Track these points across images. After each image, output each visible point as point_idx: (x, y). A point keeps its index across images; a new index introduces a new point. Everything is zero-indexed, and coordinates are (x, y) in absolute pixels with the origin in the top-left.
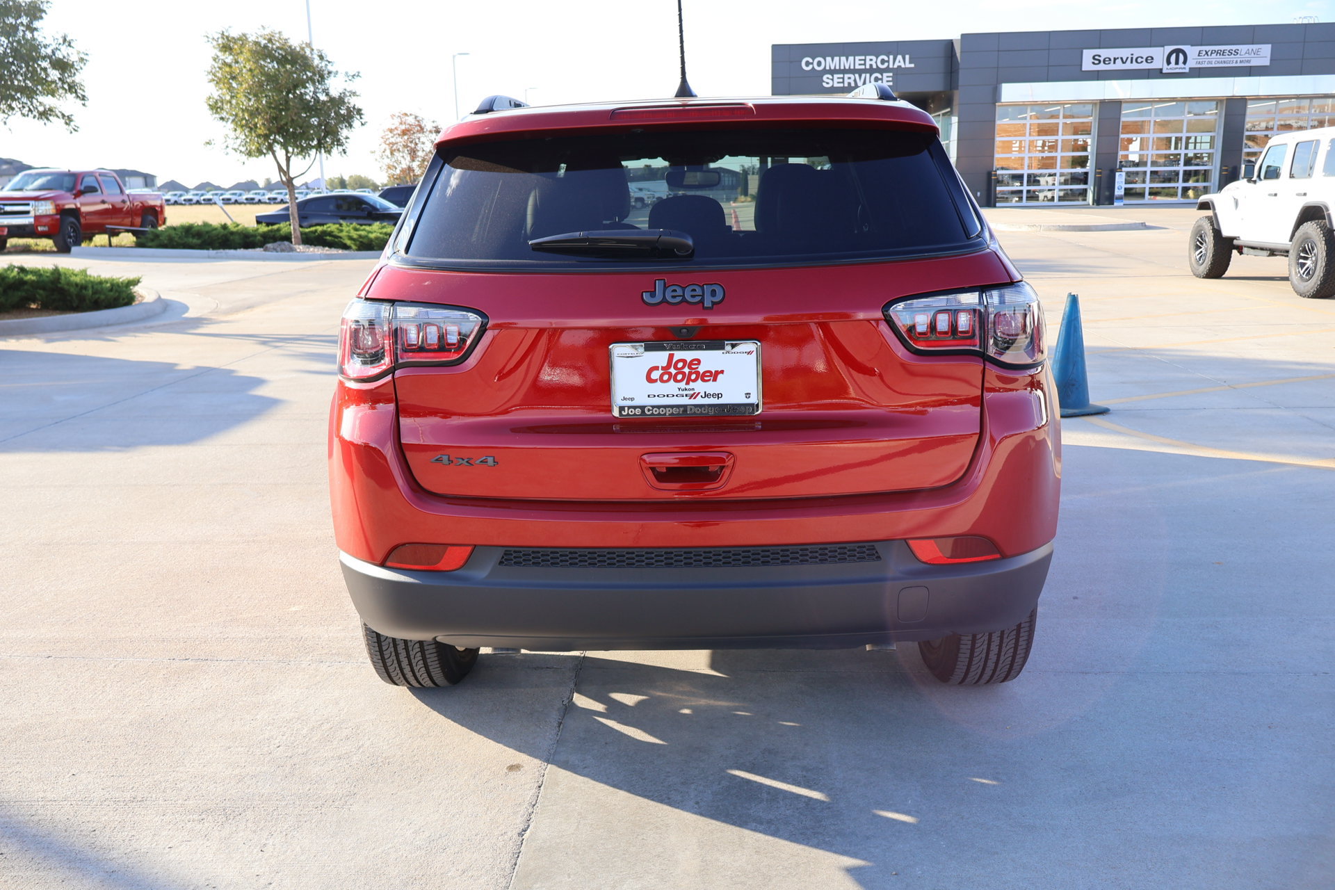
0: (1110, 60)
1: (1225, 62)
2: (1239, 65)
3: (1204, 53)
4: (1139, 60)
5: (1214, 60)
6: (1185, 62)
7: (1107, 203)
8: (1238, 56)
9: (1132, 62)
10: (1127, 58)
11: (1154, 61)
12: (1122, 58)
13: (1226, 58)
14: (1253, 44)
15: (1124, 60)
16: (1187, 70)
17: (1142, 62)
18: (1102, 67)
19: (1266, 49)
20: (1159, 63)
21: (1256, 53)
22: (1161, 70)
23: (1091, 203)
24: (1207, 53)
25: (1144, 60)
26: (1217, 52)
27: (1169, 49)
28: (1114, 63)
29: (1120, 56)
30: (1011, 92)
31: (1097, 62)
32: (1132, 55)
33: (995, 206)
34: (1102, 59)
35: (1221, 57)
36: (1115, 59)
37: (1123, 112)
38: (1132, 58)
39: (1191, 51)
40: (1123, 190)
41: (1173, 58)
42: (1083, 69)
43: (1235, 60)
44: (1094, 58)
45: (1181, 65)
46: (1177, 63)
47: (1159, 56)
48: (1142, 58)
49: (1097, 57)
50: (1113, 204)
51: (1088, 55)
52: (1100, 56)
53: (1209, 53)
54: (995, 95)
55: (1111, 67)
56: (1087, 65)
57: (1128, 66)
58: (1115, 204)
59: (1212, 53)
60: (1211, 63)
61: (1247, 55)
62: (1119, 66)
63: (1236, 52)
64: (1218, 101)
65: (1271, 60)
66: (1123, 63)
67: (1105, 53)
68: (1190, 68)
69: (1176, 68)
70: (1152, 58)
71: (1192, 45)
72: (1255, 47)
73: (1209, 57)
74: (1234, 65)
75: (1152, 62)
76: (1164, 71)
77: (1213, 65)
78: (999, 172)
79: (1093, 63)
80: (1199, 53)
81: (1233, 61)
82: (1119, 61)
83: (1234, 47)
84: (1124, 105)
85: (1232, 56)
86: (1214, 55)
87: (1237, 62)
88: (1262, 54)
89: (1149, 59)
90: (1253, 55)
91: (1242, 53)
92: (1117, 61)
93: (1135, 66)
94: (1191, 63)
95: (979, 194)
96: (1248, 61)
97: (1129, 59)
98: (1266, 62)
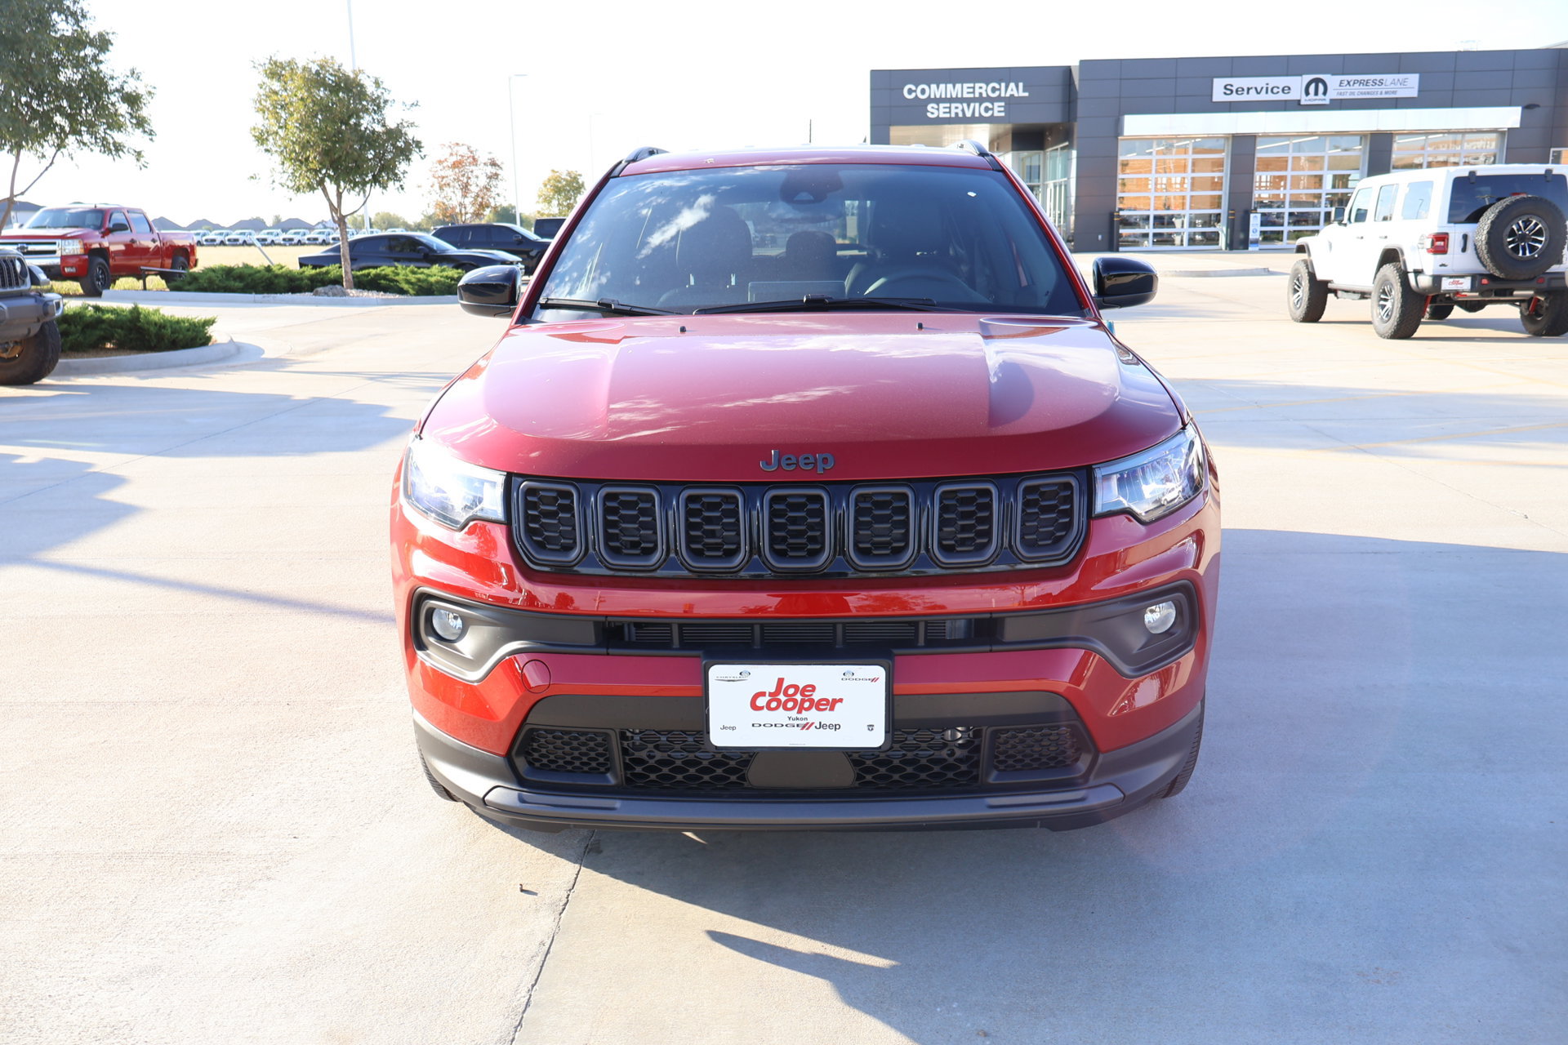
0: (1243, 90)
1: (1368, 93)
2: (1383, 96)
3: (1346, 83)
4: (1275, 90)
5: (1356, 91)
6: (1325, 93)
7: (1241, 247)
8: (1383, 86)
9: (1267, 92)
10: (1262, 88)
11: (1291, 91)
12: (1256, 89)
13: (1370, 88)
14: (1398, 73)
15: (1259, 90)
16: (1327, 102)
17: (1278, 92)
18: (1234, 98)
19: (1413, 80)
20: (1296, 93)
21: (1403, 83)
22: (1299, 101)
23: (1224, 248)
24: (1349, 83)
25: (1280, 90)
26: (1360, 82)
27: (1308, 78)
28: (1248, 93)
29: (1254, 86)
30: (1135, 125)
31: (1228, 92)
32: (1267, 84)
34: (1234, 89)
35: (1365, 87)
36: (1249, 89)
37: (1258, 148)
38: (1267, 88)
39: (1332, 81)
40: (1258, 233)
41: (1312, 88)
42: (1214, 100)
43: (1380, 90)
44: (1225, 88)
45: (1320, 96)
46: (1316, 93)
47: (1296, 86)
48: (1278, 88)
49: (1228, 87)
50: (1247, 249)
51: (1219, 84)
52: (1232, 86)
53: (1352, 83)
54: (1117, 128)
55: (1244, 97)
56: (1218, 95)
57: (1263, 97)
58: (1250, 249)
59: (1354, 83)
60: (1353, 93)
61: (1393, 86)
62: (1253, 96)
63: (1381, 82)
64: (1363, 136)
65: (1419, 91)
66: (1258, 93)
67: (1237, 82)
68: (1331, 100)
69: (1316, 100)
70: (1289, 89)
71: (1333, 74)
72: (1402, 76)
73: (1352, 87)
74: (1379, 96)
75: (1289, 93)
76: (1303, 103)
77: (1356, 97)
78: (1121, 213)
79: (1225, 93)
80: (1341, 83)
81: (1378, 93)
82: (1253, 92)
83: (1378, 77)
84: (1258, 140)
85: (1377, 86)
86: (1357, 85)
87: (1381, 93)
88: (1410, 84)
89: (1286, 89)
90: (1399, 86)
91: (1388, 83)
92: (1251, 91)
93: (1270, 97)
94: (1333, 94)
95: (1100, 237)
96: (1394, 92)
97: (1264, 90)
98: (1414, 93)
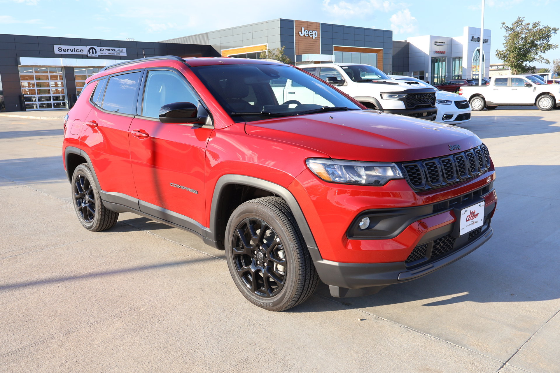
0: (66, 50)
1: (111, 54)
2: (116, 55)
3: (102, 50)
4: (78, 51)
6: (96, 53)
8: (115, 52)
9: (75, 51)
10: (73, 50)
12: (70, 50)
13: (111, 52)
14: (119, 47)
15: (72, 51)
16: (97, 56)
17: (79, 52)
18: (63, 53)
19: (124, 50)
20: (85, 52)
21: (121, 51)
22: (87, 55)
23: (68, 108)
24: (103, 50)
25: (80, 51)
26: (107, 50)
27: (89, 47)
28: (68, 51)
29: (69, 49)
30: (24, 61)
31: (60, 50)
32: (74, 48)
33: (25, 111)
34: (62, 49)
35: (109, 51)
36: (68, 50)
37: (75, 71)
38: (75, 50)
39: (98, 49)
41: (91, 51)
42: (55, 53)
43: (114, 53)
44: (59, 48)
45: (94, 54)
46: (93, 53)
47: (85, 49)
48: (79, 50)
49: (60, 49)
52: (61, 48)
54: (17, 62)
55: (66, 53)
56: (56, 51)
59: (105, 50)
60: (106, 54)
62: (69, 53)
63: (114, 50)
65: (127, 54)
66: (71, 51)
67: (63, 47)
68: (98, 55)
69: (93, 55)
70: (83, 51)
71: (97, 47)
72: (121, 49)
73: (105, 51)
74: (114, 55)
75: (83, 52)
76: (89, 56)
77: (107, 55)
78: (25, 96)
79: (59, 51)
80: (101, 50)
81: (114, 54)
83: (113, 48)
85: (113, 52)
86: (106, 51)
87: (115, 54)
88: (123, 52)
89: (82, 51)
91: (117, 51)
92: (69, 51)
93: (76, 53)
94: (98, 53)
95: (17, 105)
96: (119, 54)
97: (74, 50)
98: (125, 55)
